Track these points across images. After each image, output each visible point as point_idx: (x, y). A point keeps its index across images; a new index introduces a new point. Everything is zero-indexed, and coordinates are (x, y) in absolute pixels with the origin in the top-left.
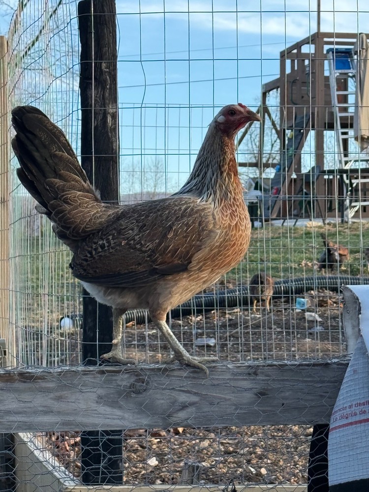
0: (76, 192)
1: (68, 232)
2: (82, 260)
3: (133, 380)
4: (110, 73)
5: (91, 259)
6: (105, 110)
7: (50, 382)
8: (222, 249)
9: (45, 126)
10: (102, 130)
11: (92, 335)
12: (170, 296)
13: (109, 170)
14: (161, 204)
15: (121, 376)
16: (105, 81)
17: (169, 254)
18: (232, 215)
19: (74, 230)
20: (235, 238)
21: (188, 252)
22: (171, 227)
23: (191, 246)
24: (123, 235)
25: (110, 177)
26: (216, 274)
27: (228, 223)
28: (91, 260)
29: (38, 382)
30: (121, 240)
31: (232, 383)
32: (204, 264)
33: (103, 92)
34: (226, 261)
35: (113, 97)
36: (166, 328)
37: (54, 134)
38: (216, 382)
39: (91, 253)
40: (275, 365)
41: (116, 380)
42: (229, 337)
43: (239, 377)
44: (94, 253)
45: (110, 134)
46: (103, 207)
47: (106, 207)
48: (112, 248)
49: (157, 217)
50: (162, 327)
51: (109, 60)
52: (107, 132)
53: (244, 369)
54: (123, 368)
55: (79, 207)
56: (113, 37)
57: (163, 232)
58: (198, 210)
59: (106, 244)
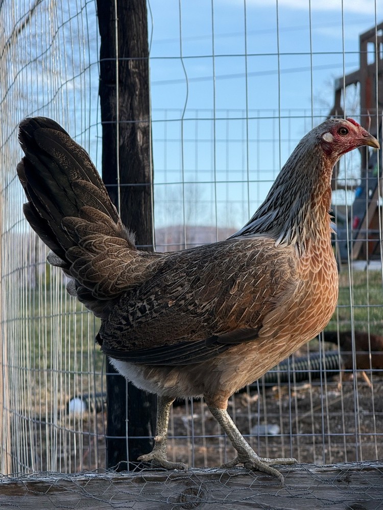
0: (102, 235)
1: (93, 290)
2: (115, 329)
3: (182, 490)
4: (139, 74)
5: (127, 327)
6: (133, 124)
7: (71, 494)
8: (303, 307)
9: (64, 145)
10: (130, 151)
11: (119, 426)
12: (235, 373)
13: (139, 205)
14: (220, 249)
15: (166, 485)
16: (134, 85)
17: (233, 317)
18: (315, 260)
19: (100, 287)
20: (319, 291)
21: (257, 313)
22: (233, 281)
23: (262, 305)
24: (170, 294)
25: (141, 213)
26: (297, 342)
27: (309, 270)
28: (128, 329)
29: (54, 494)
30: (167, 300)
31: (317, 494)
32: (280, 329)
33: (132, 100)
34: (309, 323)
35: (144, 106)
36: (227, 419)
37: (76, 156)
38: (293, 493)
39: (127, 319)
40: (374, 469)
41: (158, 491)
42: (299, 422)
43: (325, 485)
44: (131, 318)
45: (141, 156)
46: (140, 255)
47: (143, 256)
48: (156, 312)
49: (214, 267)
50: (221, 417)
51: (138, 57)
52: (137, 153)
53: (332, 474)
54: (169, 474)
55: (107, 256)
56: (144, 26)
57: (224, 287)
58: (269, 255)
59: (148, 307)
